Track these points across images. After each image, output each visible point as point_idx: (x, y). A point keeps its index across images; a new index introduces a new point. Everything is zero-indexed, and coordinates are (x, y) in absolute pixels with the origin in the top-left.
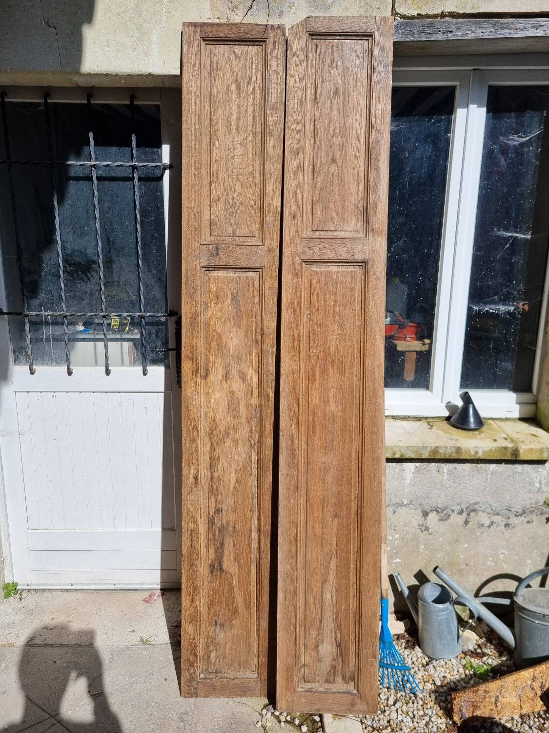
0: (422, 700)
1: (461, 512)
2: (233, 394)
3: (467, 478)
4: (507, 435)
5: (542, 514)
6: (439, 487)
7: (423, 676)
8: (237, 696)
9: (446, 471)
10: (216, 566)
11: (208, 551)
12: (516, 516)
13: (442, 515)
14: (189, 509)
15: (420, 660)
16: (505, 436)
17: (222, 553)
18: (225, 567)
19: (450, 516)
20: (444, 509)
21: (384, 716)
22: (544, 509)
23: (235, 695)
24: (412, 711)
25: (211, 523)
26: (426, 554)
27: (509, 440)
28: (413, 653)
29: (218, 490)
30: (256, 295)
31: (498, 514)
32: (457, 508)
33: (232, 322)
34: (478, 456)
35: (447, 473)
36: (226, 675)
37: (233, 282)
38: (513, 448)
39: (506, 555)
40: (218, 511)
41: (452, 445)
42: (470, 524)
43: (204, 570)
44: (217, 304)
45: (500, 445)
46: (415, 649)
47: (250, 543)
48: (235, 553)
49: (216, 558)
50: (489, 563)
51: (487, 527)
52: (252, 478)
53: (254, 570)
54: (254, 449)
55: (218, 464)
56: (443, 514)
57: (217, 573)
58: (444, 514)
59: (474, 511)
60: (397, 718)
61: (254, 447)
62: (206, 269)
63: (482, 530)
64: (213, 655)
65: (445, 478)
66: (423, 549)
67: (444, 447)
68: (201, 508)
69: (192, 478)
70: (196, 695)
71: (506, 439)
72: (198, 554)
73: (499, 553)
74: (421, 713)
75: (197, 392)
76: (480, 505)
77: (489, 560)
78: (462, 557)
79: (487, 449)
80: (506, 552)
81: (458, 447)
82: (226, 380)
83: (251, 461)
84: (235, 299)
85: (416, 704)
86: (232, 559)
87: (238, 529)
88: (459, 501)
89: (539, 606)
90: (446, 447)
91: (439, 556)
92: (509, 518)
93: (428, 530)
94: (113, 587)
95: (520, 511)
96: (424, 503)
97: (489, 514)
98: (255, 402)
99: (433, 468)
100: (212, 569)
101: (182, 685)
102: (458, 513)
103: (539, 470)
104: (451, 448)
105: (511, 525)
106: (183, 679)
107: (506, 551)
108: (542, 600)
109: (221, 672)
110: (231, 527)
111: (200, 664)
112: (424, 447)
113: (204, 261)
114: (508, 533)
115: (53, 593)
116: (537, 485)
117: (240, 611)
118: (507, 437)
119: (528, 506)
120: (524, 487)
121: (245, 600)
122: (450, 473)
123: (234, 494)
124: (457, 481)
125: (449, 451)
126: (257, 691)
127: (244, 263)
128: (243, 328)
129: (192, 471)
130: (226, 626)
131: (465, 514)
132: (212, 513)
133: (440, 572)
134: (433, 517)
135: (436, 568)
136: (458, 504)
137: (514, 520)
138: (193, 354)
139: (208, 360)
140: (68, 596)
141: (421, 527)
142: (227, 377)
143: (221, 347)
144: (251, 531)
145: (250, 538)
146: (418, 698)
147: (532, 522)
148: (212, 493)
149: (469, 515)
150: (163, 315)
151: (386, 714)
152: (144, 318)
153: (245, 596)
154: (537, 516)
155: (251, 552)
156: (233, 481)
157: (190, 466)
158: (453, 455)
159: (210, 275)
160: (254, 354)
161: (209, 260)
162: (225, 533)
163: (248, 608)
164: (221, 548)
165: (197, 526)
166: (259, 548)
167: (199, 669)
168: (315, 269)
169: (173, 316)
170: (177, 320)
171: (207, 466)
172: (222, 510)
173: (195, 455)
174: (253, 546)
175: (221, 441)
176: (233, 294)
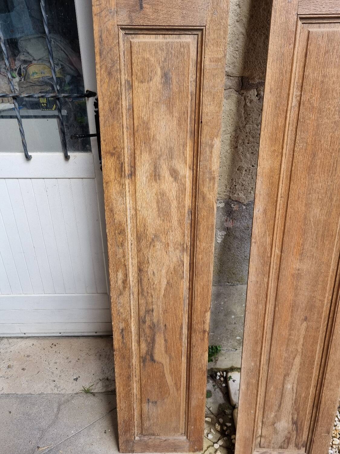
2: (163, 194)
8: (169, 451)
10: (148, 357)
11: (139, 345)
14: (119, 311)
17: (153, 348)
18: (157, 357)
23: (167, 451)
25: (141, 321)
29: (148, 292)
30: (192, 68)
33: (163, 108)
36: (158, 437)
37: (163, 51)
40: (149, 311)
43: (135, 361)
44: (142, 82)
47: (181, 339)
48: (166, 347)
49: (147, 353)
52: (184, 280)
53: (184, 359)
54: (187, 253)
55: (148, 267)
57: (148, 363)
61: (187, 249)
62: (127, 32)
64: (146, 424)
68: (130, 310)
69: (120, 282)
70: (132, 451)
72: (130, 349)
75: (122, 194)
82: (156, 180)
83: (183, 265)
84: (166, 76)
86: (163, 352)
87: (169, 326)
98: (188, 202)
100: (143, 360)
101: (120, 445)
106: (121, 441)
109: (154, 435)
110: (162, 326)
111: (136, 430)
113: (123, 19)
115: (10, 340)
117: (171, 392)
121: (176, 384)
123: (165, 295)
126: (187, 448)
127: (178, 21)
128: (176, 114)
129: (120, 275)
130: (158, 403)
132: (142, 313)
138: (114, 148)
139: (133, 156)
140: (23, 343)
142: (156, 176)
143: (148, 140)
144: (182, 328)
145: (181, 334)
148: (143, 295)
150: (79, 95)
152: (58, 99)
153: (176, 381)
155: (181, 345)
156: (164, 282)
157: (117, 271)
159: (132, 40)
160: (188, 149)
161: (130, 17)
162: (156, 330)
163: (178, 389)
164: (152, 343)
165: (128, 325)
166: (190, 343)
167: (135, 434)
168: (315, 29)
169: (91, 96)
170: (96, 101)
171: (136, 269)
172: (153, 311)
173: (123, 260)
174: (183, 340)
175: (150, 244)
176: (162, 68)
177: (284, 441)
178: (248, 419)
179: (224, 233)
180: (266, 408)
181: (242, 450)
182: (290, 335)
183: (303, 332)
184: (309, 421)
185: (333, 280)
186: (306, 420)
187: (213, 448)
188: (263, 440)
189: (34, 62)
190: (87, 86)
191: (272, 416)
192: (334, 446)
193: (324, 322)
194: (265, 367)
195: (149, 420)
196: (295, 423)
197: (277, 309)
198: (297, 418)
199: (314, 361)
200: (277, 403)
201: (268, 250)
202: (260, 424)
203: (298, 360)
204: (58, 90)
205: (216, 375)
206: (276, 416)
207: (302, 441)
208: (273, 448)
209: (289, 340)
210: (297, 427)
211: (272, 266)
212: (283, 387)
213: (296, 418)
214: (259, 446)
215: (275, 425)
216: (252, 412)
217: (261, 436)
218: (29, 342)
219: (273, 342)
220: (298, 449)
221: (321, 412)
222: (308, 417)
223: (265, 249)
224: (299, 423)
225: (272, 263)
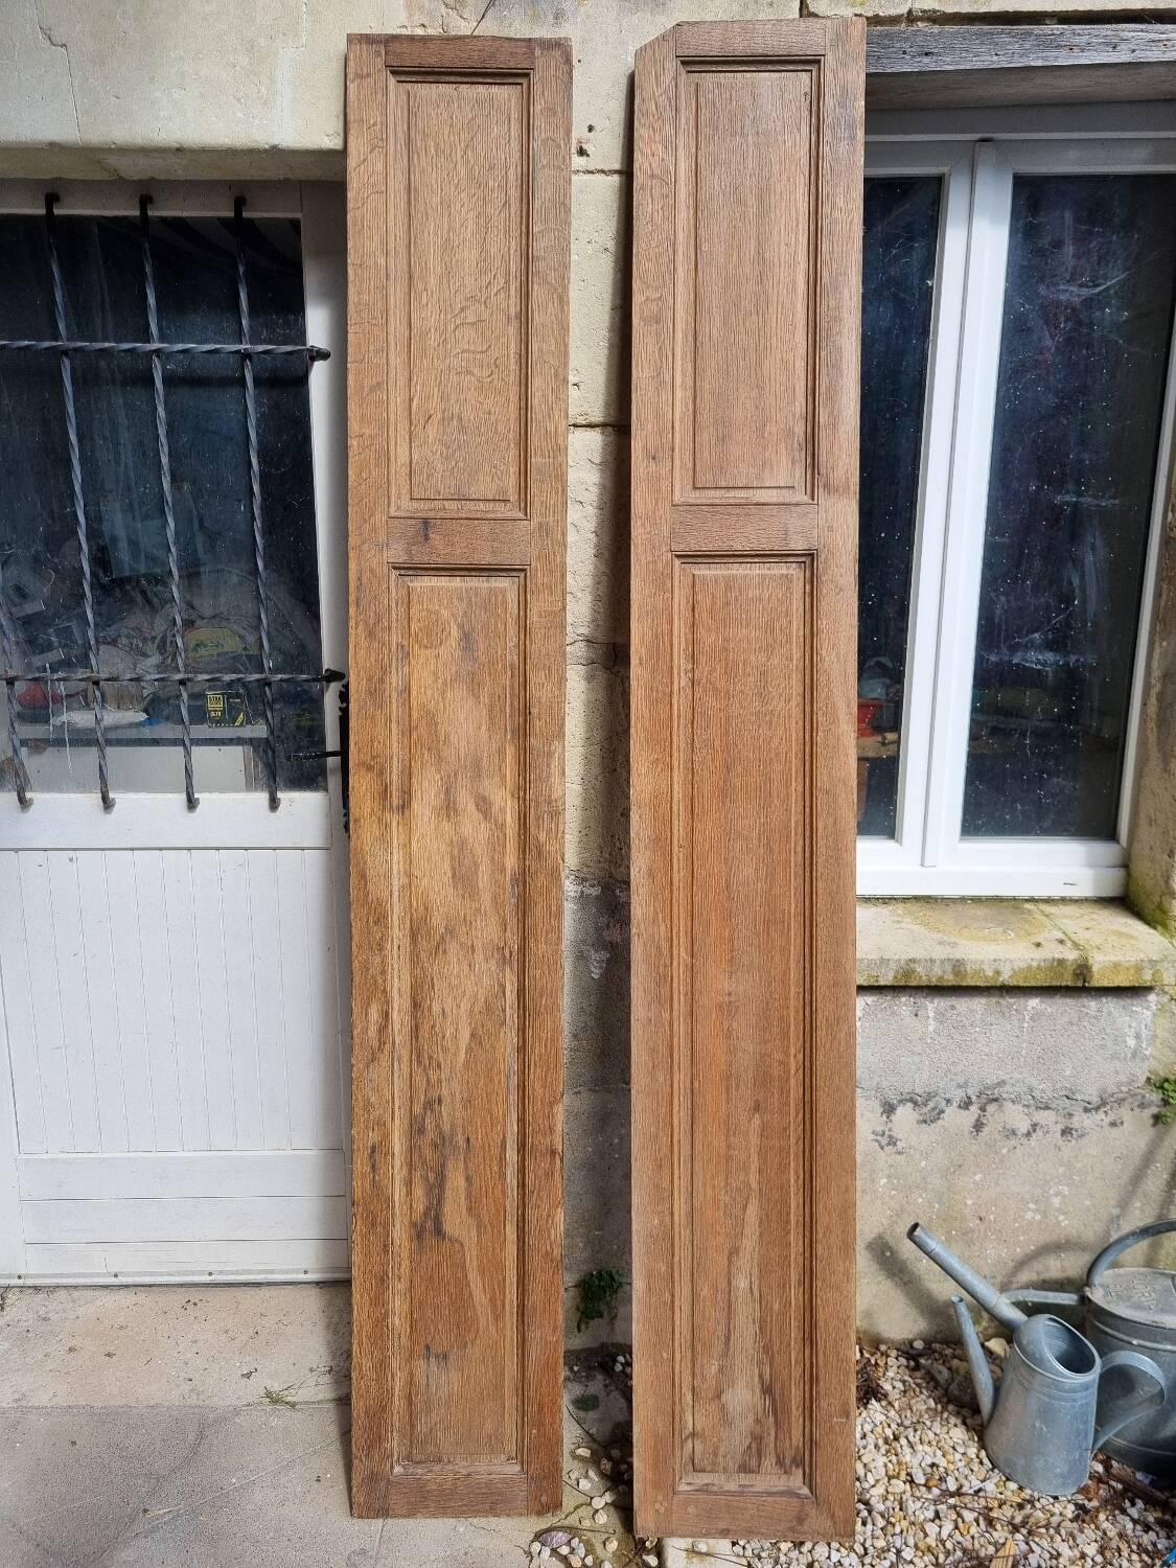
0: (883, 1516)
1: (966, 1104)
2: (462, 843)
3: (977, 1029)
4: (1064, 933)
5: (1142, 1106)
6: (918, 1049)
7: (886, 1466)
8: (476, 1513)
9: (931, 1014)
10: (429, 1224)
11: (409, 1193)
12: (1086, 1110)
13: (925, 1110)
14: (369, 1100)
15: (879, 1430)
16: (1061, 936)
17: (440, 1198)
18: (447, 1228)
19: (943, 1112)
20: (930, 1096)
21: (801, 1553)
22: (1147, 1095)
23: (471, 1512)
24: (862, 1541)
25: (416, 1128)
26: (892, 1197)
27: (1069, 944)
28: (864, 1414)
29: (430, 1058)
30: (512, 630)
31: (1047, 1108)
32: (958, 1095)
33: (463, 689)
34: (1001, 979)
35: (935, 1019)
36: (451, 1467)
37: (462, 600)
38: (1076, 960)
39: (1065, 1196)
40: (433, 1104)
41: (943, 957)
42: (986, 1130)
43: (400, 1233)
44: (426, 647)
45: (1049, 956)
46: (869, 1406)
47: (502, 1175)
48: (469, 1196)
49: (428, 1209)
50: (1029, 1215)
51: (1023, 1135)
52: (507, 1030)
53: (511, 1232)
54: (511, 967)
55: (432, 999)
56: (928, 1106)
57: (430, 1240)
58: (929, 1108)
59: (996, 1100)
60: (829, 1558)
61: (511, 961)
62: (402, 572)
63: (1013, 1142)
64: (422, 1425)
65: (931, 1028)
66: (884, 1185)
67: (926, 961)
68: (393, 1098)
69: (373, 1031)
70: (384, 1512)
71: (1061, 942)
72: (388, 1200)
73: (1052, 1192)
74: (881, 1543)
75: (384, 839)
76: (1007, 1088)
77: (1029, 1209)
78: (969, 1202)
79: (1023, 965)
80: (1066, 1191)
81: (958, 961)
82: (448, 816)
83: (504, 992)
84: (467, 638)
85: (869, 1526)
86: (464, 1212)
87: (476, 1143)
88: (961, 1080)
89: (1139, 1307)
90: (931, 960)
91: (920, 1200)
92: (1070, 1115)
93: (895, 1144)
94: (207, 1279)
95: (1095, 1100)
96: (885, 1084)
97: (1028, 1106)
98: (511, 861)
99: (904, 1008)
100: (418, 1233)
101: (354, 1489)
102: (960, 1107)
103: (1134, 1008)
104: (942, 962)
105: (1076, 1131)
106: (356, 1479)
107: (1066, 1188)
108: (1147, 1295)
109: (440, 1461)
110: (460, 1140)
111: (394, 1444)
112: (884, 962)
113: (397, 553)
114: (1068, 1148)
115: (76, 1294)
116: (1132, 1042)
117: (482, 1325)
118: (1064, 938)
119: (1112, 1088)
120: (1103, 1047)
121: (493, 1300)
122: (941, 1017)
123: (467, 1064)
124: (957, 1036)
125: (937, 971)
126: (520, 1502)
127: (485, 558)
128: (485, 700)
129: (374, 1014)
130: (452, 1357)
131: (974, 1109)
132: (417, 1109)
133: (923, 1235)
134: (905, 1113)
135: (916, 1226)
136: (959, 1086)
137: (1081, 1120)
138: (373, 758)
139: (407, 773)
140: (108, 1300)
141: (879, 1138)
142: (449, 808)
143: (435, 743)
144: (504, 1147)
145: (502, 1159)
146: (874, 1513)
147: (1122, 1123)
148: (419, 1063)
149: (983, 1109)
150: (310, 677)
151: (805, 1549)
152: (269, 684)
153: (493, 1290)
154: (1132, 1110)
155: (504, 1192)
156: (465, 1034)
157: (369, 1005)
158: (946, 977)
159: (411, 585)
160: (509, 758)
161: (409, 552)
162: (447, 1151)
163: (498, 1317)
164: (437, 1189)
165: (386, 1136)
166: (522, 1185)
167: (392, 1455)
168: (703, 571)
169: (334, 680)
170: (343, 690)
171: (407, 1004)
172: (440, 1101)
173: (380, 981)
174: (508, 1180)
175: (437, 948)
176: (461, 627)
177: (749, 1447)
178: (657, 1376)
179: (604, 955)
180: (699, 1348)
181: (650, 1475)
182: (729, 1147)
183: (754, 1140)
184: (802, 1384)
185: (801, 1017)
186: (793, 1383)
187: (589, 1508)
188: (699, 1448)
189: (199, 622)
190: (327, 662)
191: (714, 1369)
192: (891, 1498)
193: (797, 1116)
194: (686, 1233)
195: (429, 1411)
196: (767, 1390)
197: (696, 1084)
198: (771, 1376)
199: (788, 1214)
200: (721, 1330)
201: (666, 952)
202: (689, 1397)
203: (753, 1211)
204: (270, 668)
205: (615, 1361)
206: (721, 1370)
207: (791, 1446)
208: (725, 1470)
209: (728, 1159)
210: (774, 1401)
211: (675, 985)
212: (730, 1284)
213: (768, 1377)
214: (691, 1467)
215: (723, 1398)
216: (665, 1356)
217: (693, 1435)
218: (126, 1299)
219: (696, 1167)
220: (785, 1472)
221: (821, 1354)
222: (796, 1372)
223: (659, 948)
224: (778, 1391)
225: (675, 980)
